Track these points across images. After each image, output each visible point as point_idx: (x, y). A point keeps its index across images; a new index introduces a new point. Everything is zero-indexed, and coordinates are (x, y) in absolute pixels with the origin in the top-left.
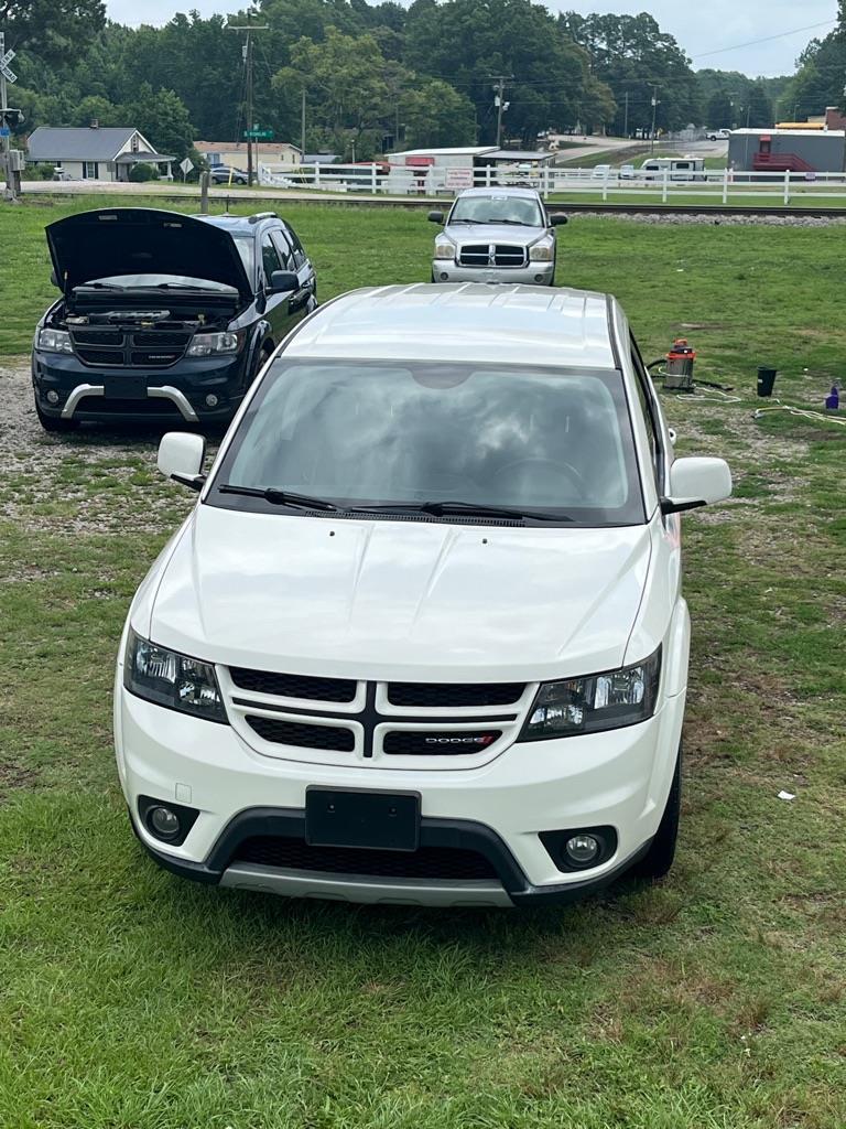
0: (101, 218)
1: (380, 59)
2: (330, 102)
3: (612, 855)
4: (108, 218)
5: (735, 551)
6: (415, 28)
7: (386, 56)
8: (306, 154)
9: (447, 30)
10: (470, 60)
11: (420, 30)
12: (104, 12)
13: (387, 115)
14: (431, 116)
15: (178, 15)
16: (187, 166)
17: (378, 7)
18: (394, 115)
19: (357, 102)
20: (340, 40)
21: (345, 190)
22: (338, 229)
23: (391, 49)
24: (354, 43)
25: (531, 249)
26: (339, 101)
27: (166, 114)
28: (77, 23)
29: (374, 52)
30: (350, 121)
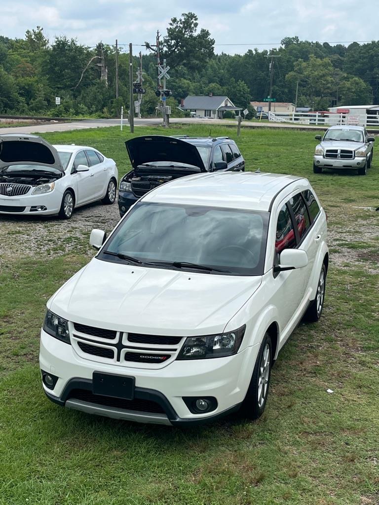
0: (146, 139)
1: (331, 68)
2: (310, 86)
3: (214, 410)
4: (148, 139)
5: (375, 286)
6: (349, 55)
7: (335, 66)
8: (297, 107)
9: (362, 56)
10: (372, 69)
11: (350, 56)
12: (213, 50)
13: (333, 91)
14: (352, 92)
15: (249, 50)
16: (246, 112)
17: (334, 46)
18: (336, 91)
19: (321, 86)
20: (315, 60)
21: (309, 123)
22: (291, 140)
23: (337, 64)
24: (321, 62)
25: (356, 152)
26: (313, 85)
27: (240, 91)
28: (202, 54)
29: (329, 65)
30: (318, 93)
